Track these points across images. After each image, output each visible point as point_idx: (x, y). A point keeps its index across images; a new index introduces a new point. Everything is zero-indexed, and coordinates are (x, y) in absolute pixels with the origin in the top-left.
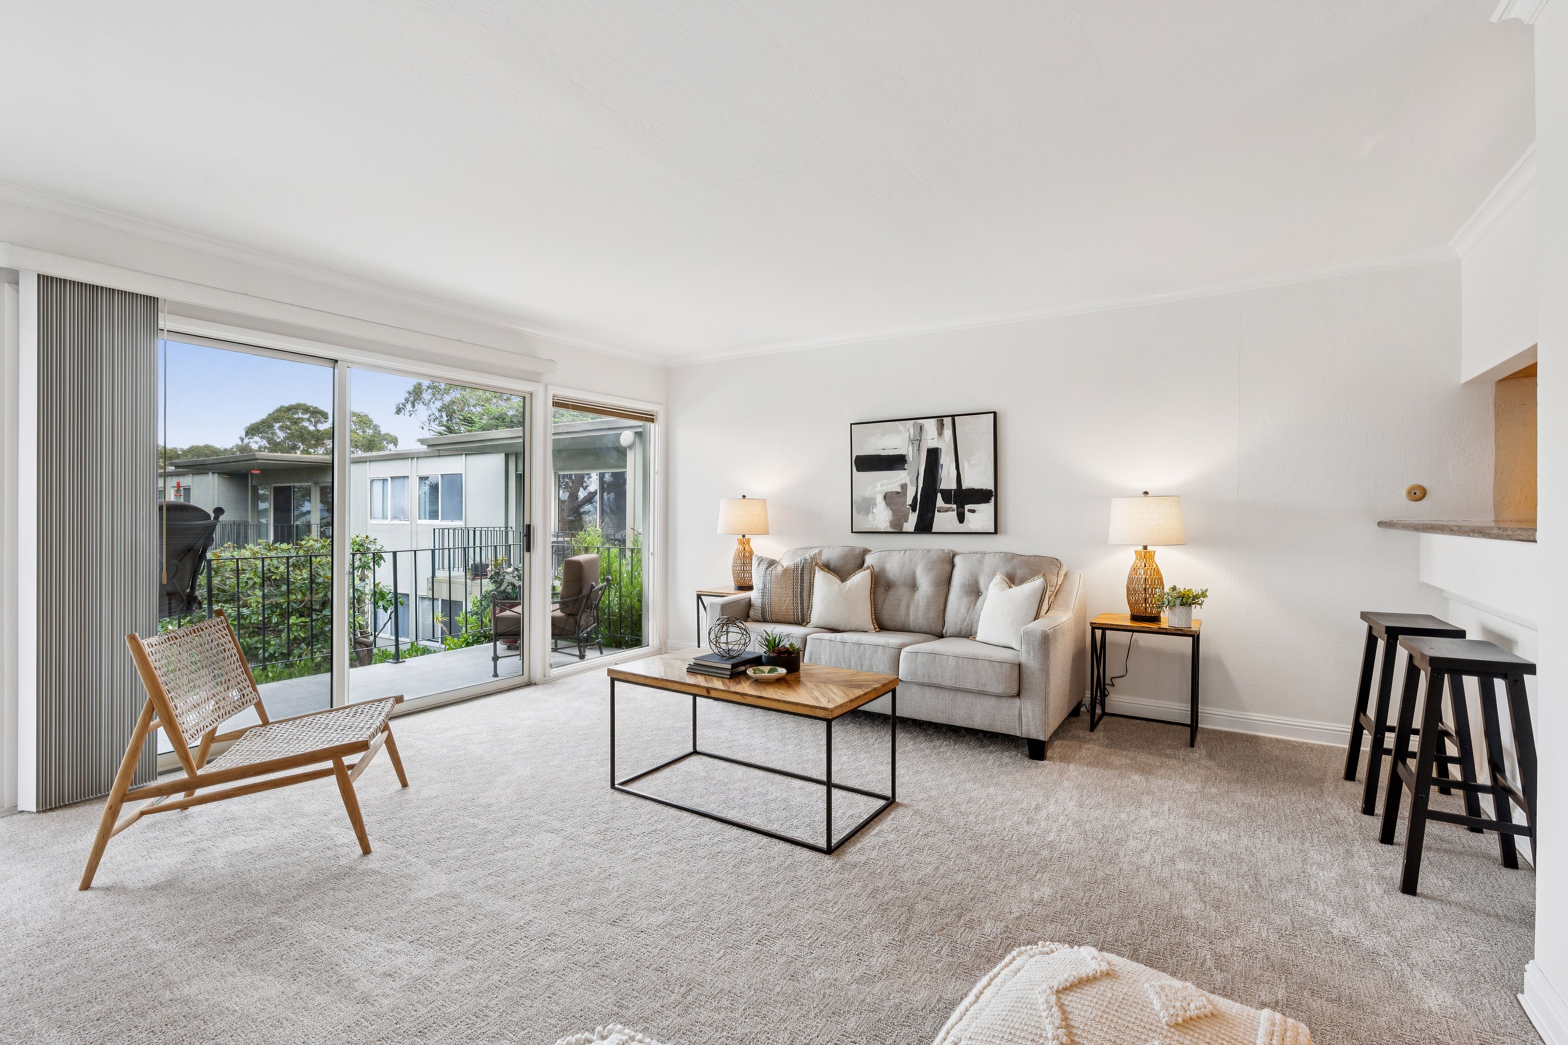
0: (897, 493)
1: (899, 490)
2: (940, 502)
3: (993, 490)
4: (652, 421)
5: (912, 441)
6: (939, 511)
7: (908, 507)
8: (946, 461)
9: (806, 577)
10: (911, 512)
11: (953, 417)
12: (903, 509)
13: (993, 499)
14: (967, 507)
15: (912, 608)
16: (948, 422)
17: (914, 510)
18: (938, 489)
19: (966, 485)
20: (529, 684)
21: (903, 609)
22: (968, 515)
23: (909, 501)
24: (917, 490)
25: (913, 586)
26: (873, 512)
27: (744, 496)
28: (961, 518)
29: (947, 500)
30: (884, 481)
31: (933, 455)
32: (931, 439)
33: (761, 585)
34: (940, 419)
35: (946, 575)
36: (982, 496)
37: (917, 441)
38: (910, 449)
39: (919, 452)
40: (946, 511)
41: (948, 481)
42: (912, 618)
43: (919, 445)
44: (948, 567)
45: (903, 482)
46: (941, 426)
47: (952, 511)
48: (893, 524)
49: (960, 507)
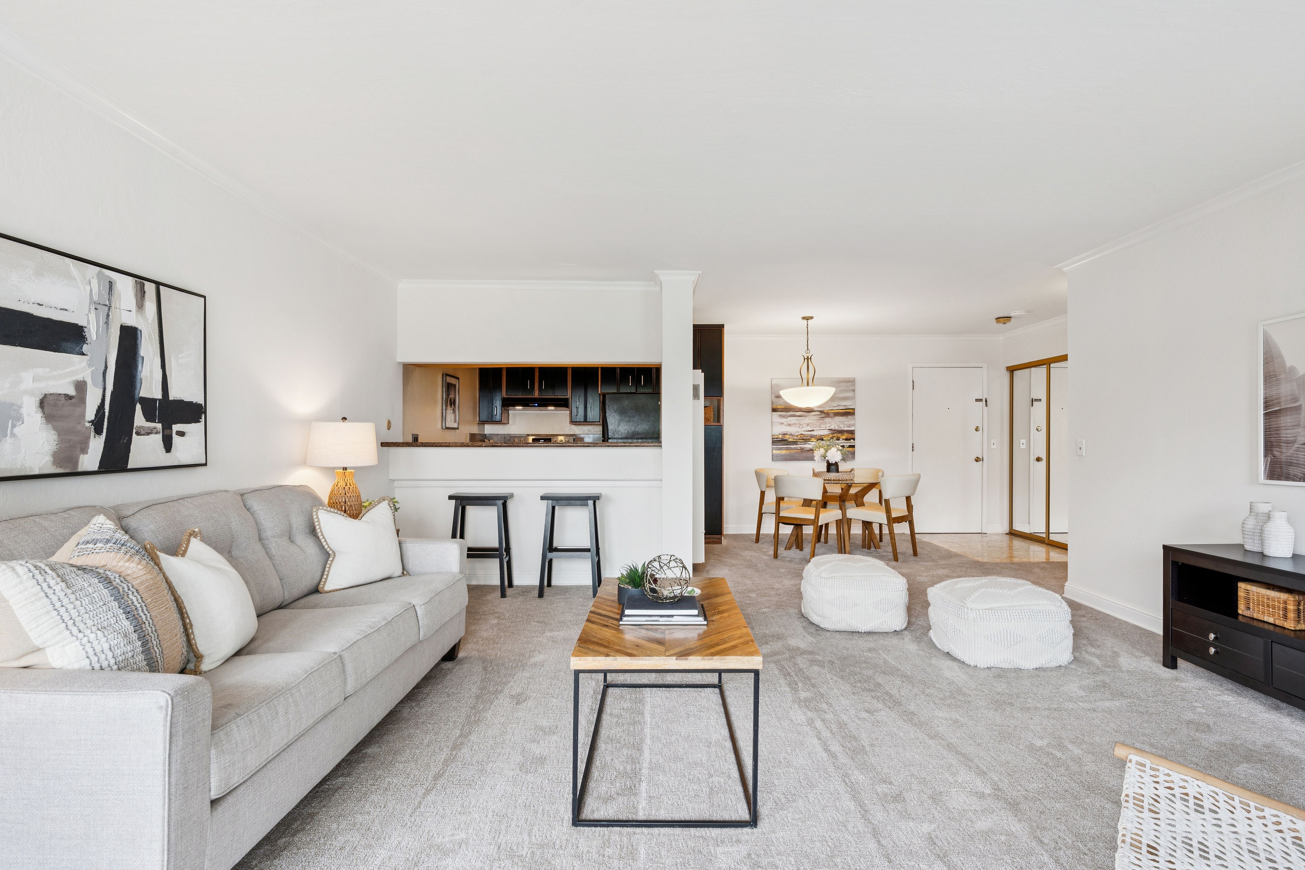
0: (70, 398)
1: (72, 392)
2: (139, 419)
3: (203, 405)
5: (96, 306)
6: (138, 434)
7: (88, 425)
8: (149, 351)
10: (92, 434)
11: (158, 284)
12: (79, 427)
13: (203, 416)
14: (176, 427)
16: (150, 289)
17: (98, 431)
18: (136, 397)
19: (174, 395)
22: (176, 439)
23: (90, 414)
24: (104, 396)
26: (13, 435)
28: (168, 445)
29: (149, 417)
30: (40, 371)
31: (129, 338)
32: (126, 311)
34: (140, 280)
36: (191, 412)
37: (104, 306)
38: (92, 317)
39: (107, 328)
40: (148, 434)
41: (150, 384)
43: (108, 315)
45: (79, 377)
46: (141, 294)
47: (157, 433)
48: (58, 458)
49: (167, 427)
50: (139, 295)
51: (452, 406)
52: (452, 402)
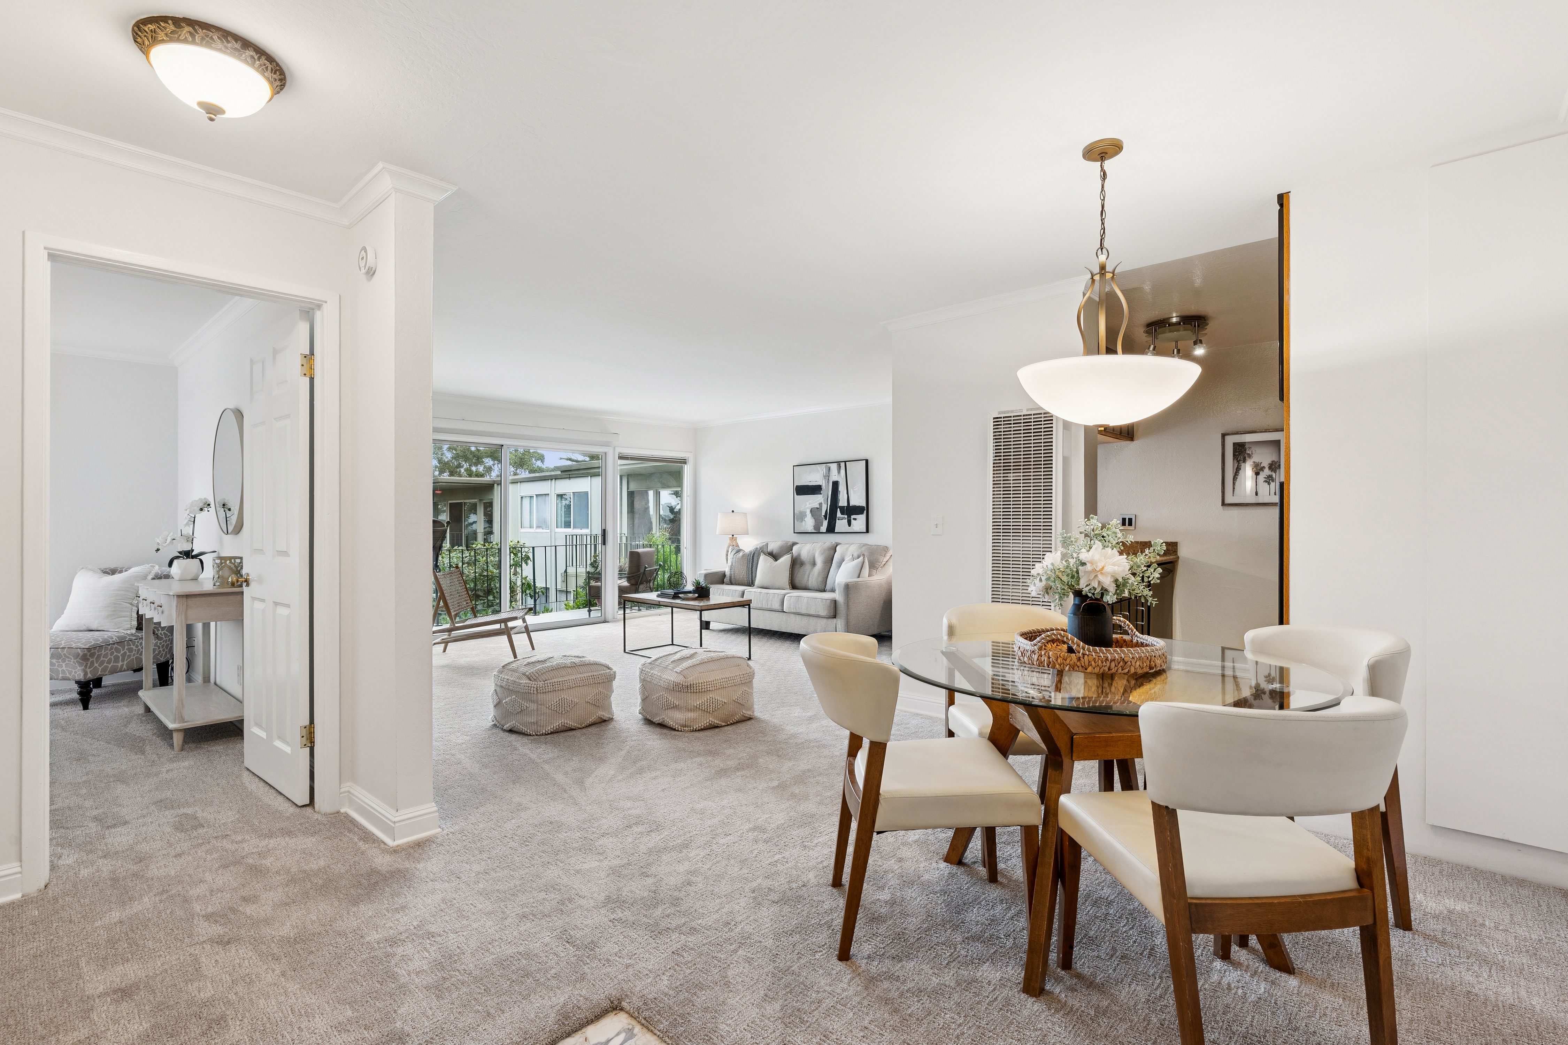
1: (818, 507)
2: (839, 514)
3: (866, 507)
4: (685, 463)
5: (825, 477)
6: (838, 520)
7: (823, 517)
8: (842, 488)
9: (755, 559)
10: (824, 520)
11: (845, 462)
12: (820, 518)
13: (865, 511)
14: (853, 517)
15: (811, 576)
16: (843, 465)
17: (826, 519)
18: (838, 506)
19: (852, 503)
20: (605, 622)
21: (806, 577)
22: (853, 522)
23: (823, 514)
24: (827, 507)
25: (814, 564)
26: (805, 521)
27: (733, 511)
28: (849, 524)
29: (842, 513)
30: (810, 501)
31: (836, 485)
32: (834, 477)
34: (839, 463)
35: (831, 557)
36: (858, 510)
37: (827, 476)
38: (824, 481)
39: (828, 484)
40: (842, 520)
41: (843, 501)
42: (810, 582)
43: (828, 479)
44: (832, 552)
45: (820, 502)
46: (839, 468)
47: (845, 519)
48: (815, 527)
49: (849, 517)
51: (1261, 473)
52: (1264, 467)
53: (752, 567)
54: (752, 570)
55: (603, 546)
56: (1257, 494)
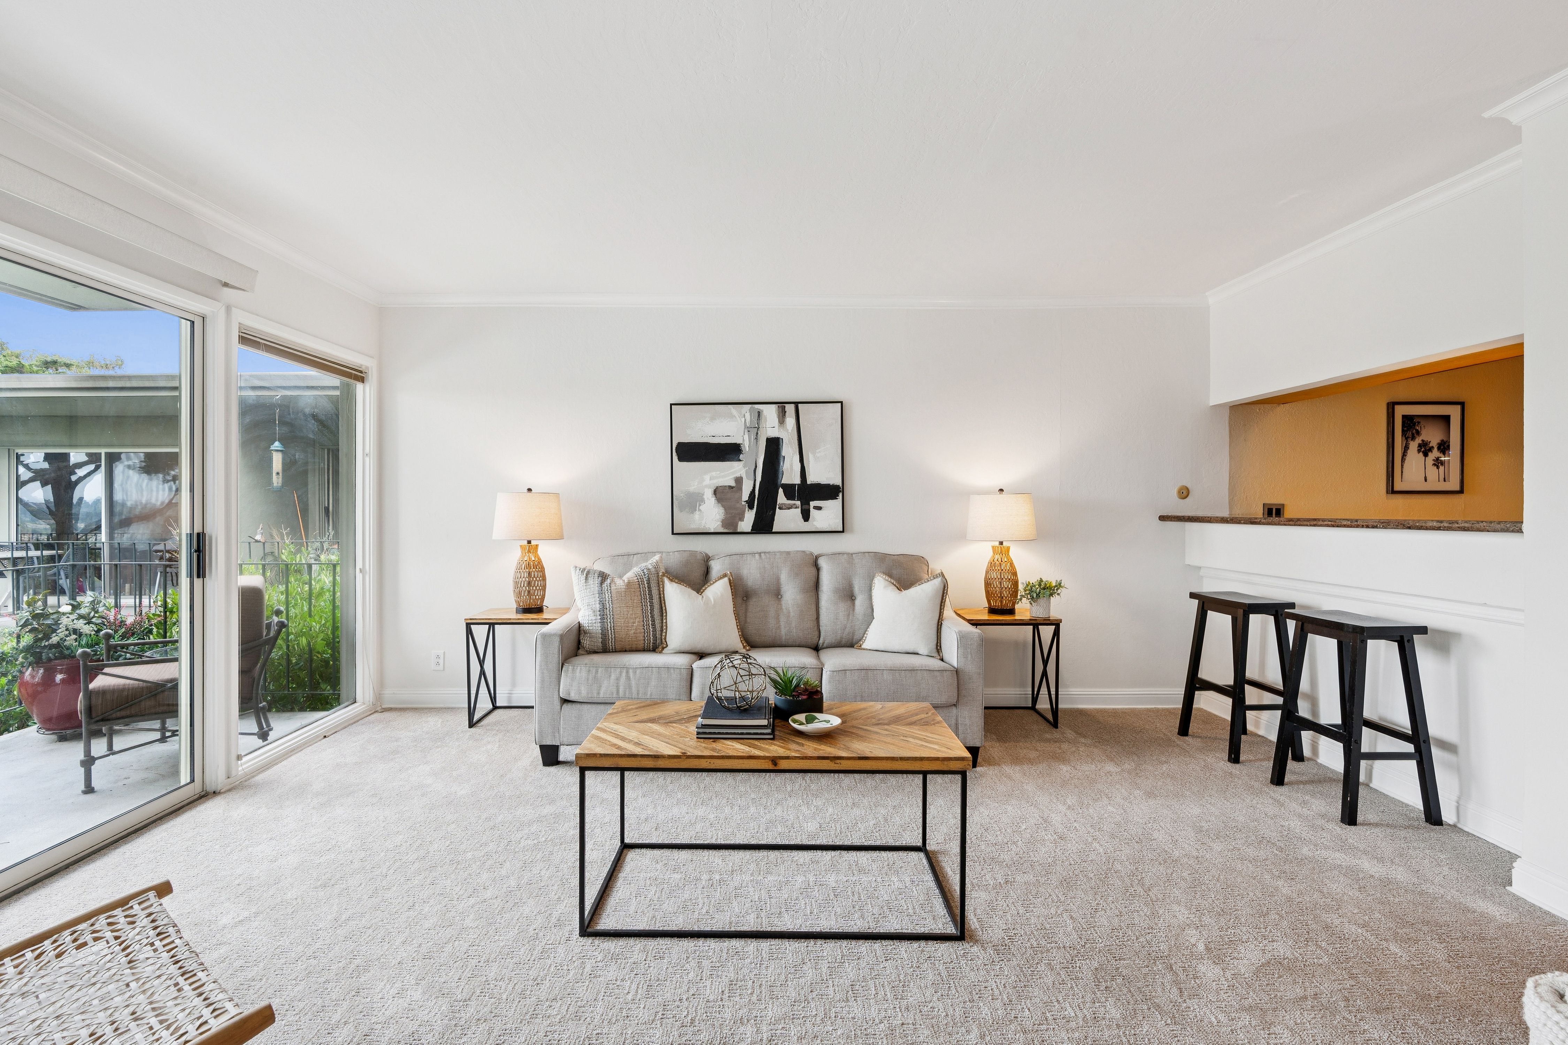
0: (731, 487)
1: (733, 484)
2: (781, 498)
3: (841, 485)
4: (362, 380)
5: (748, 429)
6: (780, 508)
7: (744, 503)
8: (789, 452)
9: (655, 592)
10: (747, 509)
11: (796, 404)
12: (738, 505)
13: (841, 495)
14: (813, 504)
15: (783, 620)
16: (790, 409)
17: (751, 507)
18: (779, 483)
19: (811, 479)
20: (204, 795)
21: (772, 622)
22: (813, 512)
23: (745, 497)
24: (754, 485)
25: (777, 594)
26: (700, 510)
27: (530, 490)
28: (806, 516)
29: (789, 496)
30: (714, 474)
31: (774, 446)
32: (771, 427)
33: (598, 606)
34: (781, 406)
35: (814, 579)
36: (830, 492)
37: (755, 428)
38: (746, 437)
39: (757, 442)
40: (789, 509)
41: (790, 474)
42: (783, 631)
43: (757, 433)
44: (814, 570)
45: (738, 475)
46: (782, 414)
47: (796, 508)
48: (725, 523)
49: (805, 504)
50: (781, 415)
51: (1430, 454)
52: (1433, 447)
53: (652, 610)
54: (652, 617)
55: (198, 582)
56: (1426, 480)
